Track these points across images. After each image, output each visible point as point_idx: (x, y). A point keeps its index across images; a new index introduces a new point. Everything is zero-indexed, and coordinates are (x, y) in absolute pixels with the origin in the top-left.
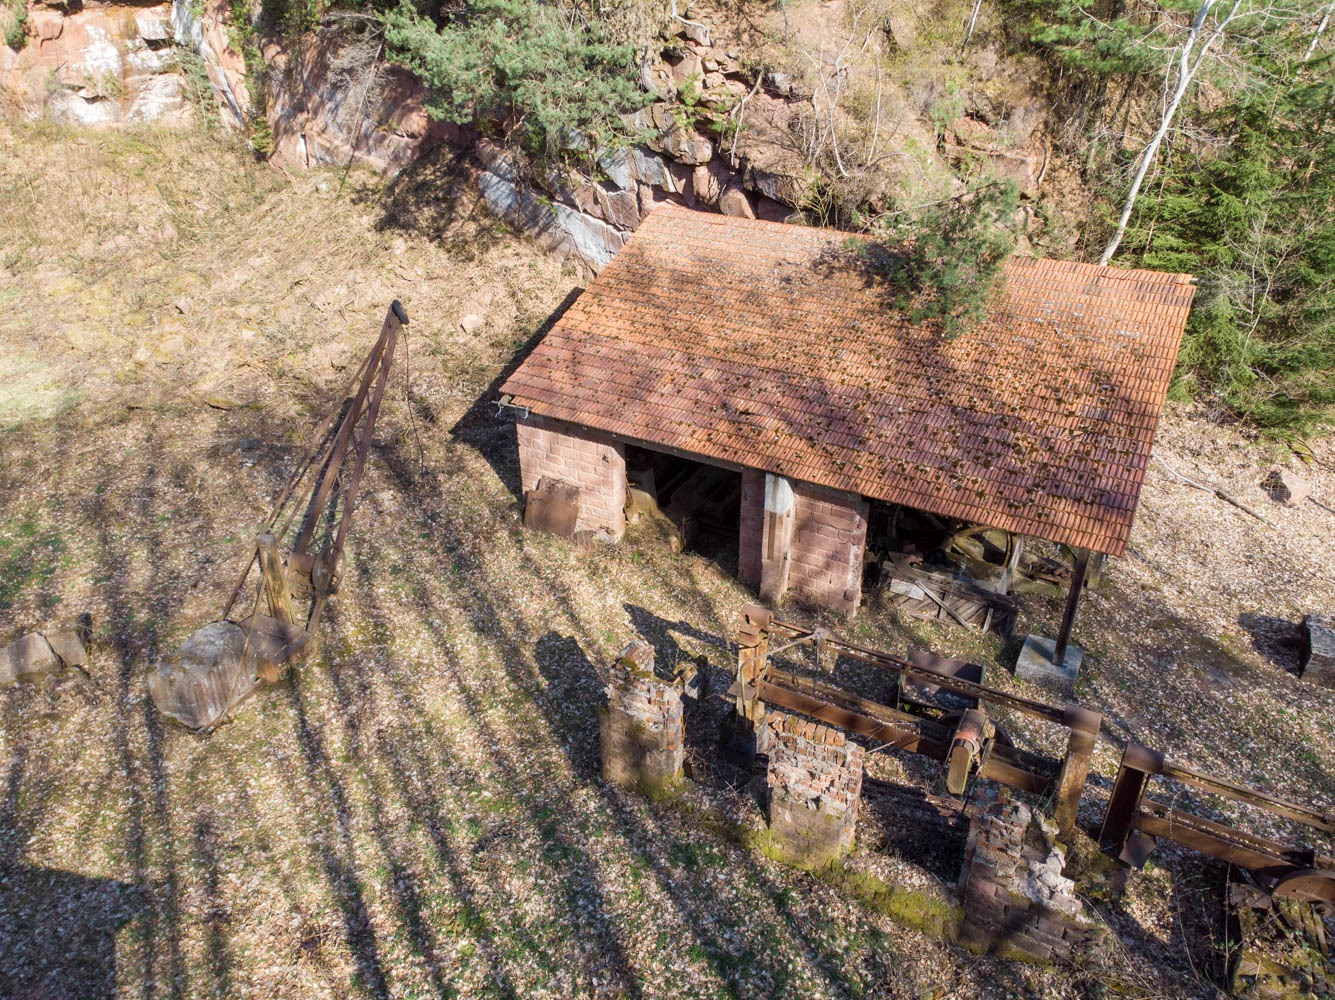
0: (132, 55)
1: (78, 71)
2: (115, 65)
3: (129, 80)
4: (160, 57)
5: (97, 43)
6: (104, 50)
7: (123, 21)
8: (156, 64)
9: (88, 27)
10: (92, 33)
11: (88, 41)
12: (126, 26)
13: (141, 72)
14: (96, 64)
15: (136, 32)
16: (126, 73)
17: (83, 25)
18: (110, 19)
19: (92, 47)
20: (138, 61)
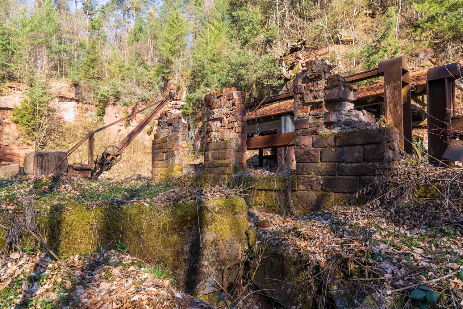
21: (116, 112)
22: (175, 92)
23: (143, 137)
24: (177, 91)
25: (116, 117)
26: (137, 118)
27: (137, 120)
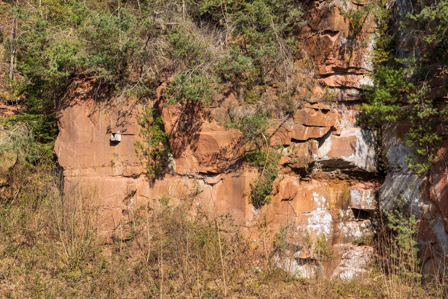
0: (342, 224)
1: (300, 231)
2: (327, 230)
3: (336, 245)
4: (362, 229)
5: (319, 209)
6: (322, 216)
7: (340, 192)
8: (358, 234)
9: (315, 194)
10: (316, 200)
11: (312, 206)
12: (342, 197)
13: (346, 241)
14: (315, 227)
15: (349, 203)
16: (334, 239)
17: (311, 192)
18: (331, 189)
19: (314, 213)
20: (345, 229)
21: (113, 124)
22: (345, 40)
23: (235, 213)
24: (349, 38)
25: (114, 143)
26: (200, 145)
27: (203, 150)
